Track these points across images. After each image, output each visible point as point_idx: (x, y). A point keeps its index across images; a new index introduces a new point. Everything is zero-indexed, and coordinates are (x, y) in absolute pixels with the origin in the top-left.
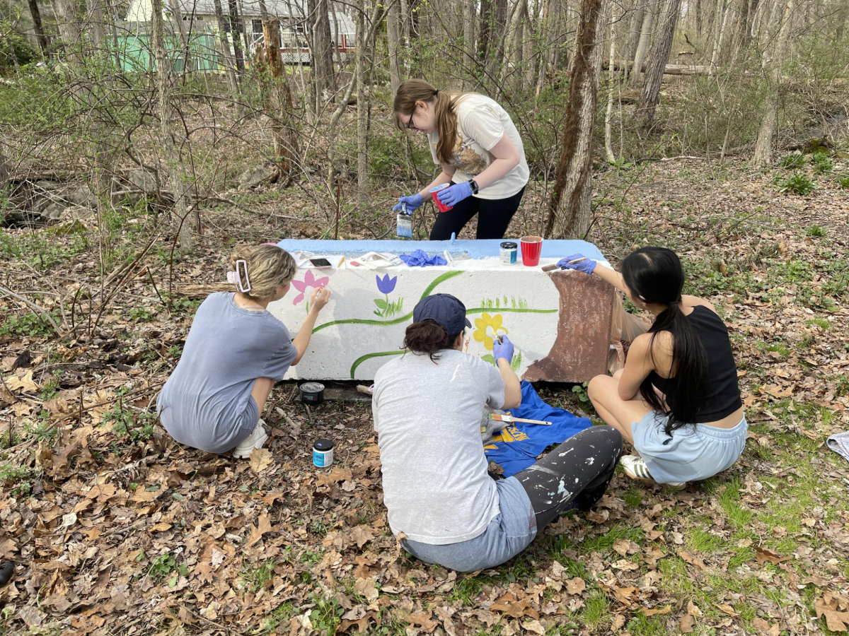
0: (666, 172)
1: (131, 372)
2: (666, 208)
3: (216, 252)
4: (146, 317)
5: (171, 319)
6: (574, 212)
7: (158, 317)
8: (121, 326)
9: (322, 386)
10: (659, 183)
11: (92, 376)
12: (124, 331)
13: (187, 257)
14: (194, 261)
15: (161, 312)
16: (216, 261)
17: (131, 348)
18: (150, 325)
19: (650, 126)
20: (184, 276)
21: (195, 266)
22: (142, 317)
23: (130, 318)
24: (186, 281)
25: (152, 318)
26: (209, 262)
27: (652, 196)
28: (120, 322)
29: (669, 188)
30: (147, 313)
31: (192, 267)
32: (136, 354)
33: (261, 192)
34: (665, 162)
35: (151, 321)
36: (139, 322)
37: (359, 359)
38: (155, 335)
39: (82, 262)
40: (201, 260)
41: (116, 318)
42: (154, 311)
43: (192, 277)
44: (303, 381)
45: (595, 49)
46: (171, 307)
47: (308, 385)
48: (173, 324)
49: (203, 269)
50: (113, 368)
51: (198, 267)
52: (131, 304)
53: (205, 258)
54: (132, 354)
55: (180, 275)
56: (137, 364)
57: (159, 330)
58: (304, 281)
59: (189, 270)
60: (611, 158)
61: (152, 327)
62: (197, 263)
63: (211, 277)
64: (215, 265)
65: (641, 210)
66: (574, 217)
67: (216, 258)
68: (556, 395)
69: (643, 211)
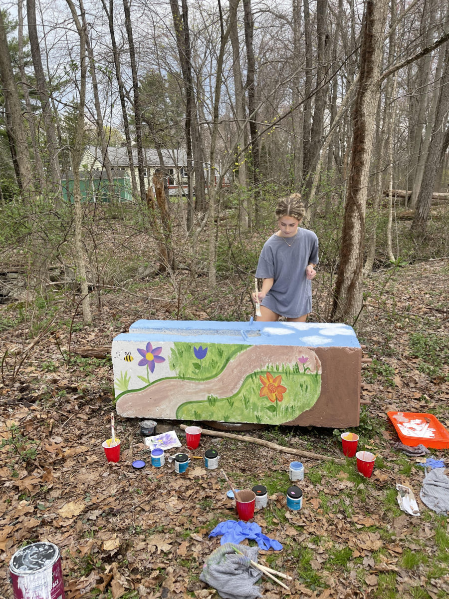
0: (432, 269)
1: (32, 408)
2: (427, 296)
3: (107, 324)
4: (52, 368)
5: (68, 370)
6: (350, 301)
7: (60, 368)
8: (35, 375)
9: (155, 423)
10: (426, 277)
11: (7, 410)
12: (36, 379)
13: (86, 327)
14: (92, 329)
15: (62, 366)
16: (106, 330)
17: (37, 391)
18: (54, 374)
19: (424, 235)
20: (83, 340)
21: (91, 333)
22: (50, 368)
23: (42, 369)
24: (84, 344)
25: (55, 370)
26: (101, 331)
27: (418, 287)
28: (34, 372)
29: (432, 280)
30: (53, 366)
31: (88, 334)
32: (39, 395)
33: (148, 281)
34: (432, 261)
35: (55, 372)
36: (47, 372)
37: (182, 405)
38: (55, 381)
39: (21, 329)
40: (96, 329)
41: (33, 368)
42: (57, 365)
43: (88, 341)
44: (144, 419)
45: (361, 192)
46: (69, 362)
47: (146, 422)
48: (69, 374)
49: (96, 336)
50: (20, 405)
51: (93, 334)
52: (45, 359)
53: (99, 328)
54: (36, 395)
55: (80, 340)
56: (37, 402)
57: (58, 378)
58: (145, 349)
59: (87, 336)
60: (393, 259)
61: (55, 375)
62: (93, 331)
63: (100, 341)
64: (104, 333)
65: (408, 297)
66: (350, 304)
67: (106, 328)
68: (322, 437)
69: (410, 297)
